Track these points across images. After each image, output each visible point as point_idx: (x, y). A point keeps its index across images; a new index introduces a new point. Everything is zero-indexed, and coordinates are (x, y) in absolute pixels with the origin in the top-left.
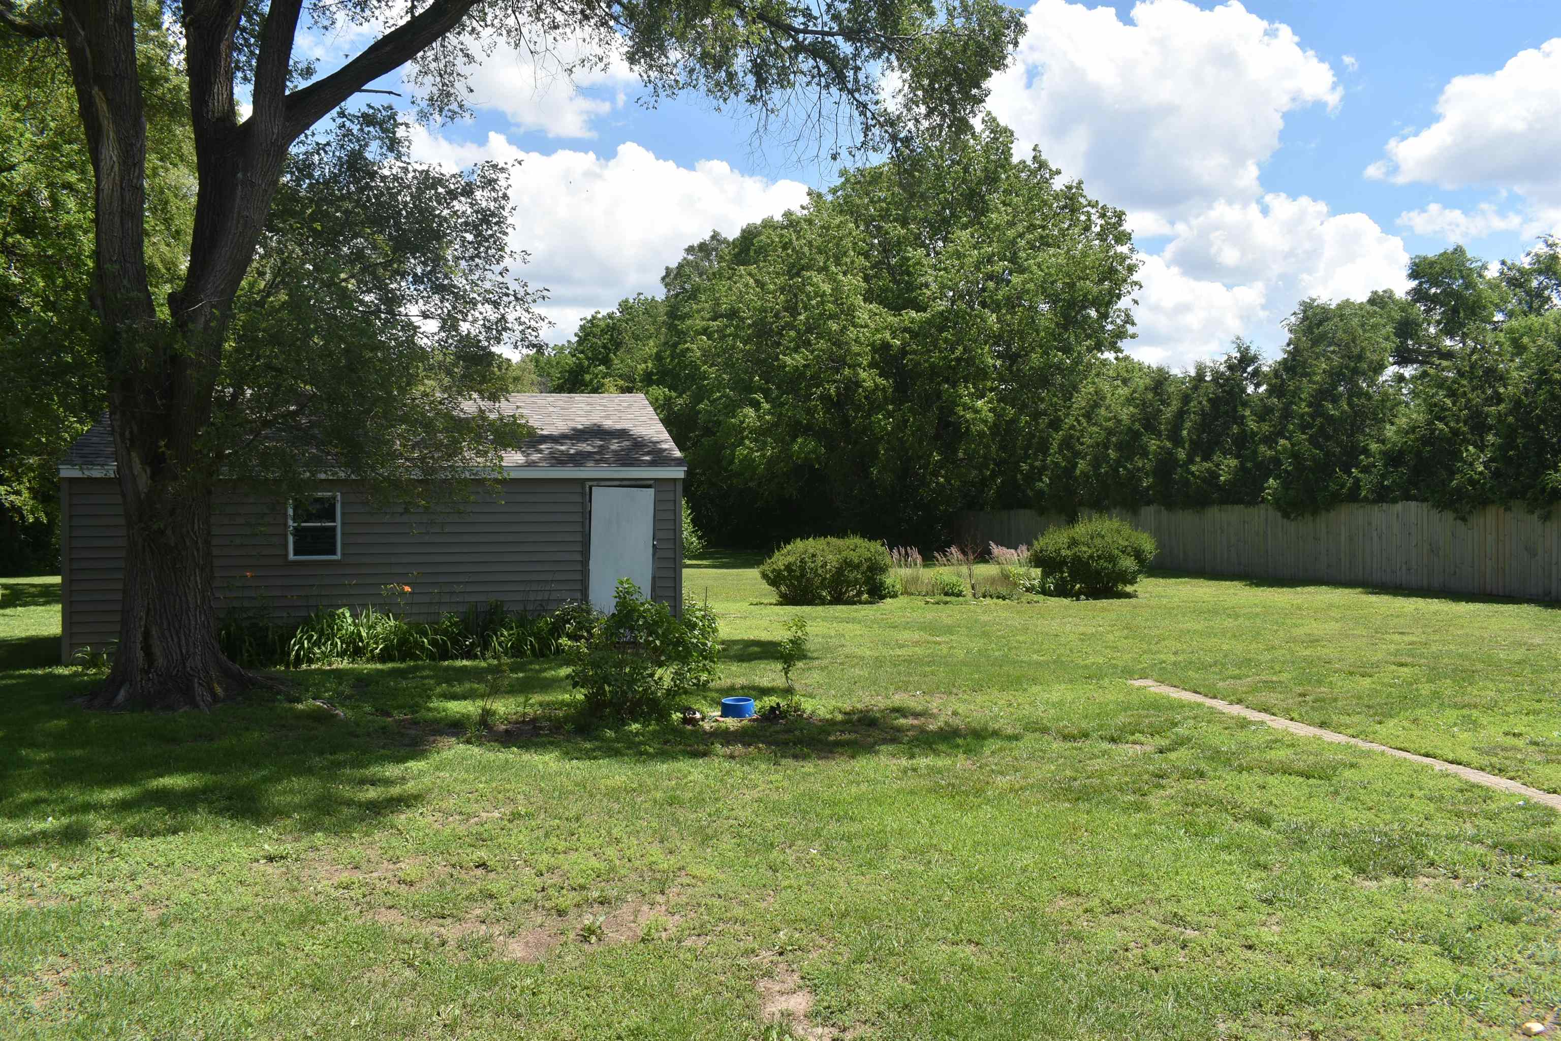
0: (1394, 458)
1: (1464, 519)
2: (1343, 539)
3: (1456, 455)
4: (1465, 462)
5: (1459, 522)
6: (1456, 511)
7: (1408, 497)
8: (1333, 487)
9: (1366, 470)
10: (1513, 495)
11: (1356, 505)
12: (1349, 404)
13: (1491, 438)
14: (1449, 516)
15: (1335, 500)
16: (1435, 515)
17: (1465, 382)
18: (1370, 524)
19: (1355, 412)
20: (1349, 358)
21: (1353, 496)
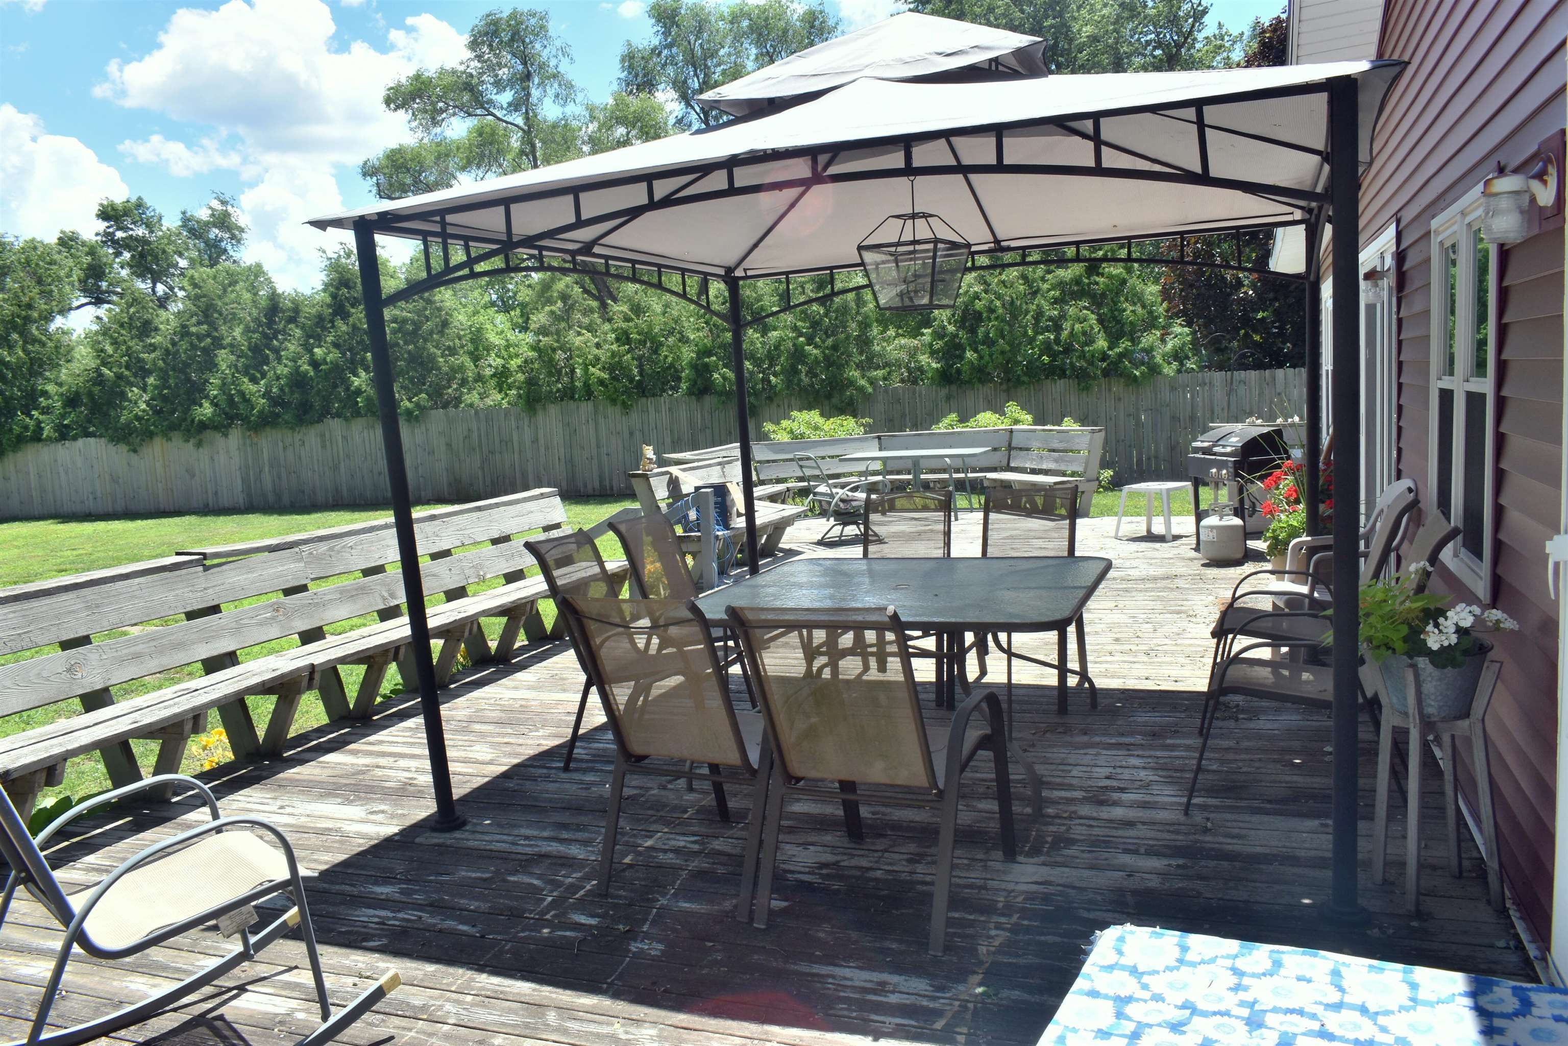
0: (72, 401)
1: (135, 451)
2: (32, 476)
3: (123, 395)
4: (130, 401)
5: (132, 454)
6: (128, 443)
7: (88, 435)
8: (17, 429)
9: (46, 411)
10: (173, 427)
11: (40, 444)
12: (24, 350)
13: (151, 380)
14: (123, 448)
15: (20, 441)
16: (112, 449)
17: (123, 332)
18: (56, 461)
19: (31, 359)
20: (19, 306)
21: (37, 437)
